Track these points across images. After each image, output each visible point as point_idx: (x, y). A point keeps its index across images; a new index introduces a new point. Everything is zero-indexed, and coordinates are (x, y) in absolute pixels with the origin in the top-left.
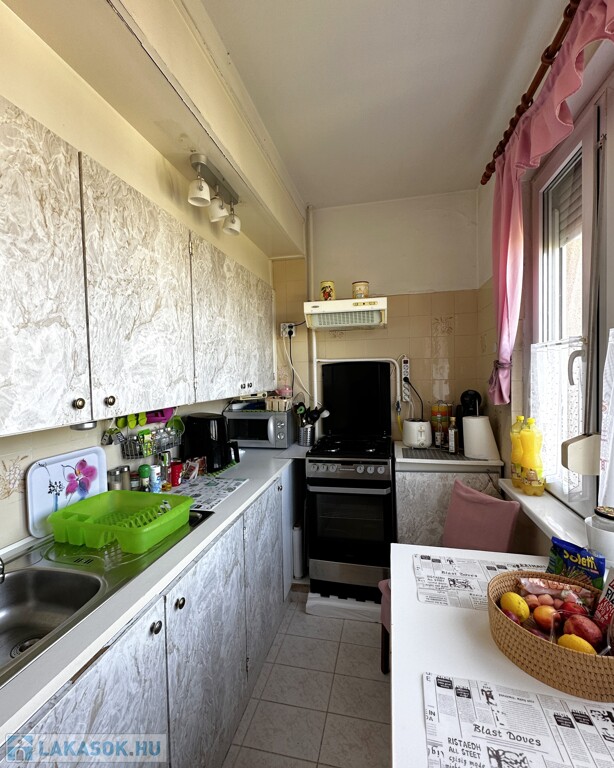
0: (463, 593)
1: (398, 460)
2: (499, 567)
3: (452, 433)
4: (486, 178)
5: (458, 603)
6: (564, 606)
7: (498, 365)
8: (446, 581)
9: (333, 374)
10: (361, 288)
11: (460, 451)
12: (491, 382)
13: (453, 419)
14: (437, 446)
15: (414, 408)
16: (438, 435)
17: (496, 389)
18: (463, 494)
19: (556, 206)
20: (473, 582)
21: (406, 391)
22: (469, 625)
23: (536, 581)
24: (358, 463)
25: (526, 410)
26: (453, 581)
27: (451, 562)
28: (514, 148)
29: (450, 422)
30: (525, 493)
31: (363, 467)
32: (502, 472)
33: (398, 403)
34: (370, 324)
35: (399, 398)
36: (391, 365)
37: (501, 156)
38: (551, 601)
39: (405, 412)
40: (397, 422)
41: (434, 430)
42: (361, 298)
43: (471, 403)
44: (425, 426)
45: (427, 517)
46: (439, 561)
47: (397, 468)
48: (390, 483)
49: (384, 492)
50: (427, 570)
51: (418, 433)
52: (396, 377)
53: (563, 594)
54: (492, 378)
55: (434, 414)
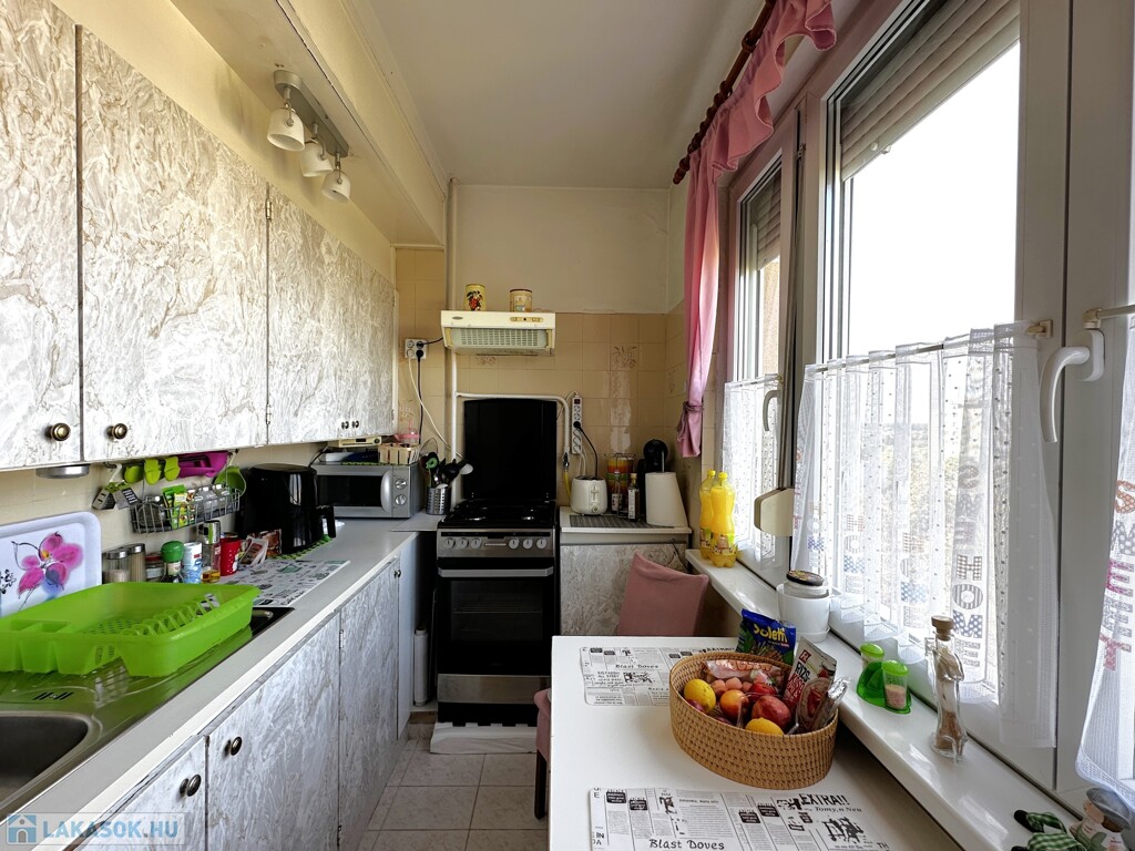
0: (641, 688)
1: (564, 530)
2: (683, 654)
3: (632, 494)
4: (679, 177)
5: (631, 701)
6: (751, 690)
7: (688, 408)
8: (621, 676)
9: (479, 414)
10: (522, 297)
11: (641, 518)
12: (679, 428)
13: (634, 475)
14: (614, 512)
15: (586, 462)
16: (616, 497)
17: (685, 437)
18: (644, 570)
19: (755, 222)
20: (653, 675)
21: (577, 440)
22: (644, 726)
23: (724, 662)
24: (510, 534)
25: (718, 464)
26: (630, 675)
27: (627, 653)
28: (711, 144)
29: (630, 480)
30: (715, 565)
31: (517, 542)
32: (690, 541)
33: (566, 457)
34: (532, 347)
35: (567, 450)
36: (559, 405)
37: (696, 152)
38: (739, 685)
39: (575, 468)
40: (564, 482)
41: (610, 491)
42: (521, 311)
43: (655, 456)
44: (599, 486)
45: (599, 604)
46: (613, 653)
47: (561, 542)
48: (553, 561)
49: (544, 573)
50: (597, 667)
51: (591, 495)
52: (564, 422)
53: (753, 675)
54: (680, 424)
55: (610, 470)
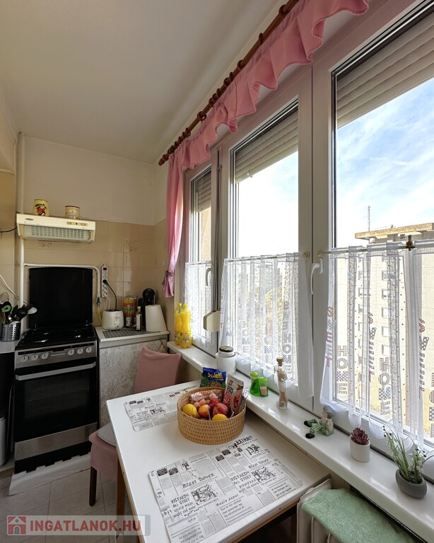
0: (161, 416)
1: (102, 340)
2: (176, 394)
3: (138, 317)
4: (162, 162)
5: (157, 424)
6: (211, 403)
7: (168, 274)
8: (149, 412)
11: (143, 328)
12: (163, 284)
13: (139, 308)
14: (127, 327)
15: (111, 302)
16: (129, 319)
17: (167, 288)
18: (147, 355)
20: (164, 407)
21: (105, 290)
22: (166, 433)
23: (198, 393)
24: (69, 347)
25: (182, 300)
26: (153, 411)
27: (149, 400)
29: (137, 310)
30: (183, 348)
31: (73, 350)
32: (168, 338)
33: (99, 299)
34: (80, 239)
35: (99, 295)
36: (94, 271)
37: (172, 154)
38: (205, 402)
39: (103, 305)
40: (97, 313)
41: (125, 316)
42: (73, 219)
43: (149, 297)
44: (119, 314)
45: (122, 377)
46: (142, 402)
47: (100, 347)
48: (95, 359)
49: (91, 366)
50: (136, 411)
51: (115, 319)
52: (97, 282)
53: (210, 396)
54: (164, 281)
55: (125, 305)
